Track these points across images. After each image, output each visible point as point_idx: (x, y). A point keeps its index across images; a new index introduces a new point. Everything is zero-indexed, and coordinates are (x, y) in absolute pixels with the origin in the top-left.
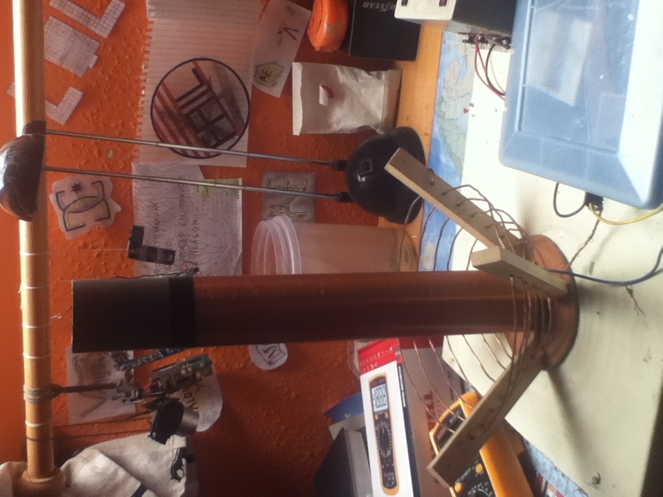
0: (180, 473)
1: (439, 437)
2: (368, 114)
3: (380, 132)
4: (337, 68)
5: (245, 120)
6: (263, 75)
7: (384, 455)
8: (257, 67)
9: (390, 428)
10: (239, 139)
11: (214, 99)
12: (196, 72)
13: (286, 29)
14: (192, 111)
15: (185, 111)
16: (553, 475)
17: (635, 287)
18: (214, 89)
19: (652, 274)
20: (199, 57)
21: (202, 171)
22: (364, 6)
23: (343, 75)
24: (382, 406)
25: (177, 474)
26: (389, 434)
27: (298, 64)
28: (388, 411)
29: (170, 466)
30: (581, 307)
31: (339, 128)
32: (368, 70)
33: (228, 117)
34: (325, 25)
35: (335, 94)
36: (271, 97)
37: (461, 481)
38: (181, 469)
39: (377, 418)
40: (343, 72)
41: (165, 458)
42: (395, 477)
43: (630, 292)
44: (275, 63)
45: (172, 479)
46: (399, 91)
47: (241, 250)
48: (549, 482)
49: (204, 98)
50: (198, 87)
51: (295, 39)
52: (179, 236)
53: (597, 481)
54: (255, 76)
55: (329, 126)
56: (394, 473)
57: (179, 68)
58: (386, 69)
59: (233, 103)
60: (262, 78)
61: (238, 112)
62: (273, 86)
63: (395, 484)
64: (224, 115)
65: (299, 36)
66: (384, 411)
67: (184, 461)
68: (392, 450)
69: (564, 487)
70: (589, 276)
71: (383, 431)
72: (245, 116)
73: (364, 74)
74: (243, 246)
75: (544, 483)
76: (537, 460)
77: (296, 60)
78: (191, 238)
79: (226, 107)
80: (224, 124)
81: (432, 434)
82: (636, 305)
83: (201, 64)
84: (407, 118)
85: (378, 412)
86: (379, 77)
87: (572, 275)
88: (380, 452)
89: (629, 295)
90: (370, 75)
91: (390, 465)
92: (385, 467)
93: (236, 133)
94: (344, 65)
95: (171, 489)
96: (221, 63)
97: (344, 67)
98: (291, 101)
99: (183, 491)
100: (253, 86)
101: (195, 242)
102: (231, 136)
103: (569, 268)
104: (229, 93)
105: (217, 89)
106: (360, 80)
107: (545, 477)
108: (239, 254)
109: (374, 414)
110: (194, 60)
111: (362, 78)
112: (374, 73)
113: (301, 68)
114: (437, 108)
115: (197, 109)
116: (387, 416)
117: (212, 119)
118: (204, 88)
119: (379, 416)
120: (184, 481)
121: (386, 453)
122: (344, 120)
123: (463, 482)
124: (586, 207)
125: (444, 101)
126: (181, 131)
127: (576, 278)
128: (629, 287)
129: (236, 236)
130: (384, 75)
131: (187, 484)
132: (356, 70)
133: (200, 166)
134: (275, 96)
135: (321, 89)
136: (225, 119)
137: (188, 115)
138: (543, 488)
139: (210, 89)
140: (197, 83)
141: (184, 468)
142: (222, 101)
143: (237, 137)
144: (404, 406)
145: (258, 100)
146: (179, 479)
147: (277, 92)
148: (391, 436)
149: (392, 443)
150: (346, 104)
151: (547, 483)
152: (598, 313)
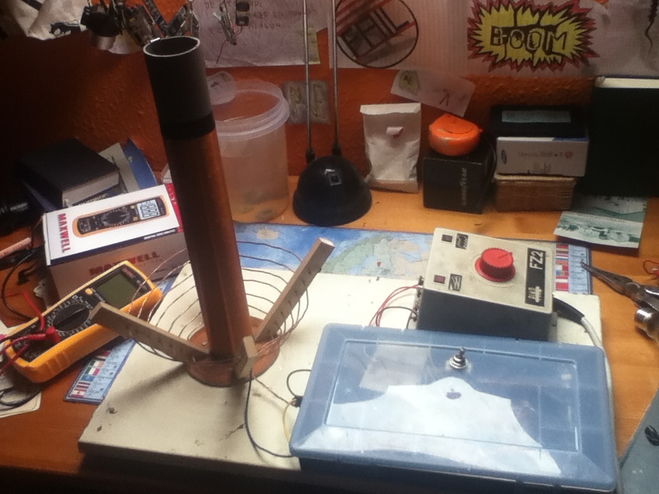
0: (58, 31)
1: (125, 270)
2: (382, 168)
3: (367, 179)
4: (418, 140)
5: (369, 65)
6: (408, 78)
7: (104, 217)
8: (415, 73)
9: (126, 223)
10: (353, 60)
11: (386, 38)
12: (406, 24)
13: (448, 96)
14: (372, 20)
15: (373, 15)
16: (110, 365)
17: (244, 430)
18: (394, 38)
19: (254, 445)
20: (419, 26)
21: (324, 29)
22: (463, 169)
23: (412, 145)
24: (143, 213)
25: (56, 29)
26: (120, 223)
27: (420, 109)
28: (139, 220)
29: (62, 21)
30: (228, 388)
31: (369, 144)
32: (418, 166)
33: (371, 50)
34: (447, 138)
35: (396, 140)
36: (391, 86)
37: (94, 293)
38: (61, 33)
39: (133, 207)
40: (414, 145)
41: (68, 15)
42: (88, 232)
43: (241, 427)
44: (419, 87)
45: (52, 25)
46: (401, 192)
47: (259, 65)
48: (105, 362)
49: (384, 30)
50: (393, 25)
51: (441, 103)
52: (264, 12)
53: (112, 411)
54: (407, 71)
55: (370, 135)
56: (91, 231)
57: (407, 10)
58: (419, 180)
59: (384, 54)
60: (406, 78)
61: (376, 59)
62: (400, 87)
63: (82, 233)
64: (373, 47)
65: (442, 107)
66: (138, 216)
67: (68, 33)
68: (108, 227)
69: (104, 376)
70: (251, 394)
71: (123, 216)
72: (373, 64)
73: (414, 162)
74: (263, 67)
75: (103, 358)
76: (119, 350)
77: (423, 106)
78: (264, 22)
79: (379, 48)
80: (364, 48)
81: (126, 263)
82: (232, 432)
83: (413, 28)
84: (378, 202)
85: (137, 208)
86: (411, 176)
87: (250, 380)
88: (106, 213)
89: (238, 426)
90: (413, 168)
91: (97, 226)
92: (95, 220)
93: (358, 58)
94: (421, 147)
95: (43, 26)
96: (415, 44)
97: (418, 146)
98: (388, 103)
99: (42, 38)
100: (398, 71)
101: (261, 25)
102: (356, 54)
103: (253, 379)
104: (391, 50)
105: (393, 41)
106: (408, 160)
107: (108, 359)
108: (255, 64)
109: (135, 204)
110: (416, 23)
111: (410, 162)
112: (415, 172)
113: (416, 112)
114: (383, 234)
115: (375, 24)
116: (135, 219)
117: (369, 37)
118: (393, 30)
119: (133, 210)
120: (52, 36)
121: (104, 220)
122: (376, 148)
123: (93, 295)
124: (293, 397)
125: (389, 240)
126: (355, 12)
127: (248, 383)
128: (245, 426)
129: (270, 60)
130: (413, 180)
131: (49, 41)
132: (417, 156)
133: (327, 28)
134: (392, 89)
135: (399, 129)
136: (369, 48)
137: (369, 16)
138: (100, 357)
139: (393, 35)
140: (397, 25)
141: (63, 34)
142: (384, 45)
143: (355, 58)
144: (146, 238)
145: (387, 74)
146: (52, 32)
147: (395, 90)
148: (119, 225)
149: (114, 226)
150: (389, 149)
151: (104, 360)
152: (226, 403)
